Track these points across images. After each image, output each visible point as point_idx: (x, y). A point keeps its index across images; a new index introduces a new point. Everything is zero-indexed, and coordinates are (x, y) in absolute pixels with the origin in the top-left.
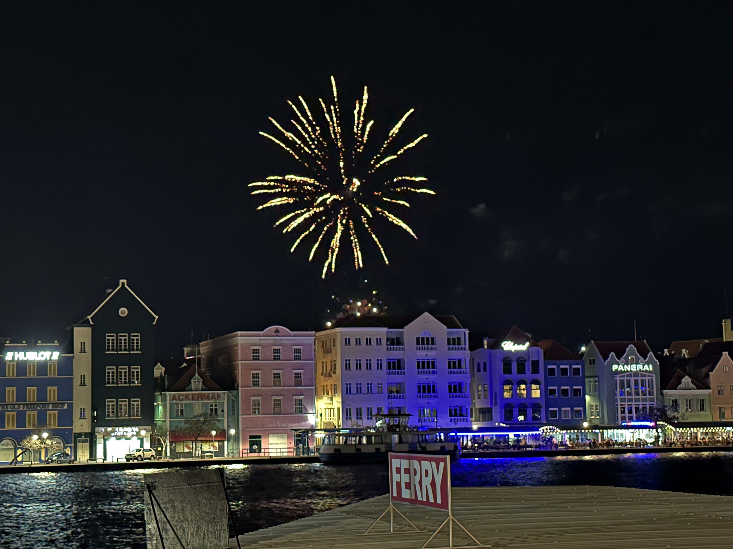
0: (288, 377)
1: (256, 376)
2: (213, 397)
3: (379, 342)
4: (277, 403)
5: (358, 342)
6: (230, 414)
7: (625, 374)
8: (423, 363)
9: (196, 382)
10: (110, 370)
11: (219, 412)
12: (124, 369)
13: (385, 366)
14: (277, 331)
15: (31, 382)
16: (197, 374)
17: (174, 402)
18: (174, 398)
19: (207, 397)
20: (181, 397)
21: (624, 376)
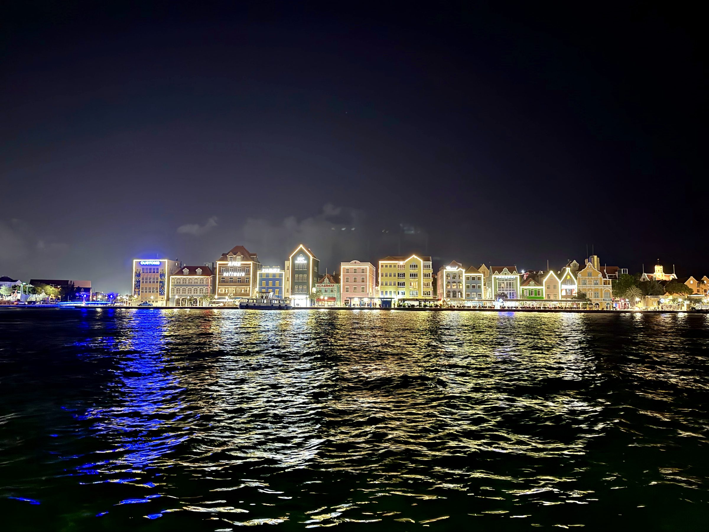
0: (359, 279)
1: (347, 279)
2: (332, 286)
3: (391, 266)
4: (355, 288)
5: (386, 266)
6: (338, 292)
7: (501, 280)
8: (413, 274)
9: (326, 280)
10: (297, 276)
11: (334, 291)
12: (301, 276)
13: (397, 275)
14: (355, 262)
15: (271, 280)
16: (326, 278)
17: (318, 287)
18: (318, 286)
19: (329, 286)
20: (320, 286)
21: (500, 281)
